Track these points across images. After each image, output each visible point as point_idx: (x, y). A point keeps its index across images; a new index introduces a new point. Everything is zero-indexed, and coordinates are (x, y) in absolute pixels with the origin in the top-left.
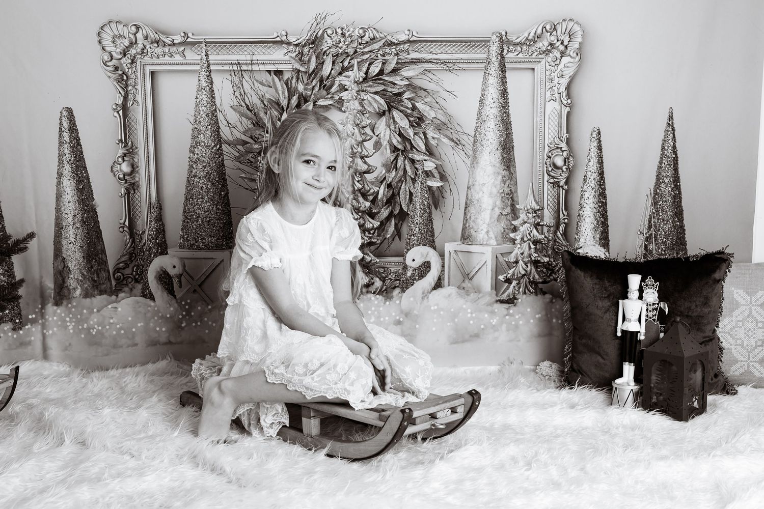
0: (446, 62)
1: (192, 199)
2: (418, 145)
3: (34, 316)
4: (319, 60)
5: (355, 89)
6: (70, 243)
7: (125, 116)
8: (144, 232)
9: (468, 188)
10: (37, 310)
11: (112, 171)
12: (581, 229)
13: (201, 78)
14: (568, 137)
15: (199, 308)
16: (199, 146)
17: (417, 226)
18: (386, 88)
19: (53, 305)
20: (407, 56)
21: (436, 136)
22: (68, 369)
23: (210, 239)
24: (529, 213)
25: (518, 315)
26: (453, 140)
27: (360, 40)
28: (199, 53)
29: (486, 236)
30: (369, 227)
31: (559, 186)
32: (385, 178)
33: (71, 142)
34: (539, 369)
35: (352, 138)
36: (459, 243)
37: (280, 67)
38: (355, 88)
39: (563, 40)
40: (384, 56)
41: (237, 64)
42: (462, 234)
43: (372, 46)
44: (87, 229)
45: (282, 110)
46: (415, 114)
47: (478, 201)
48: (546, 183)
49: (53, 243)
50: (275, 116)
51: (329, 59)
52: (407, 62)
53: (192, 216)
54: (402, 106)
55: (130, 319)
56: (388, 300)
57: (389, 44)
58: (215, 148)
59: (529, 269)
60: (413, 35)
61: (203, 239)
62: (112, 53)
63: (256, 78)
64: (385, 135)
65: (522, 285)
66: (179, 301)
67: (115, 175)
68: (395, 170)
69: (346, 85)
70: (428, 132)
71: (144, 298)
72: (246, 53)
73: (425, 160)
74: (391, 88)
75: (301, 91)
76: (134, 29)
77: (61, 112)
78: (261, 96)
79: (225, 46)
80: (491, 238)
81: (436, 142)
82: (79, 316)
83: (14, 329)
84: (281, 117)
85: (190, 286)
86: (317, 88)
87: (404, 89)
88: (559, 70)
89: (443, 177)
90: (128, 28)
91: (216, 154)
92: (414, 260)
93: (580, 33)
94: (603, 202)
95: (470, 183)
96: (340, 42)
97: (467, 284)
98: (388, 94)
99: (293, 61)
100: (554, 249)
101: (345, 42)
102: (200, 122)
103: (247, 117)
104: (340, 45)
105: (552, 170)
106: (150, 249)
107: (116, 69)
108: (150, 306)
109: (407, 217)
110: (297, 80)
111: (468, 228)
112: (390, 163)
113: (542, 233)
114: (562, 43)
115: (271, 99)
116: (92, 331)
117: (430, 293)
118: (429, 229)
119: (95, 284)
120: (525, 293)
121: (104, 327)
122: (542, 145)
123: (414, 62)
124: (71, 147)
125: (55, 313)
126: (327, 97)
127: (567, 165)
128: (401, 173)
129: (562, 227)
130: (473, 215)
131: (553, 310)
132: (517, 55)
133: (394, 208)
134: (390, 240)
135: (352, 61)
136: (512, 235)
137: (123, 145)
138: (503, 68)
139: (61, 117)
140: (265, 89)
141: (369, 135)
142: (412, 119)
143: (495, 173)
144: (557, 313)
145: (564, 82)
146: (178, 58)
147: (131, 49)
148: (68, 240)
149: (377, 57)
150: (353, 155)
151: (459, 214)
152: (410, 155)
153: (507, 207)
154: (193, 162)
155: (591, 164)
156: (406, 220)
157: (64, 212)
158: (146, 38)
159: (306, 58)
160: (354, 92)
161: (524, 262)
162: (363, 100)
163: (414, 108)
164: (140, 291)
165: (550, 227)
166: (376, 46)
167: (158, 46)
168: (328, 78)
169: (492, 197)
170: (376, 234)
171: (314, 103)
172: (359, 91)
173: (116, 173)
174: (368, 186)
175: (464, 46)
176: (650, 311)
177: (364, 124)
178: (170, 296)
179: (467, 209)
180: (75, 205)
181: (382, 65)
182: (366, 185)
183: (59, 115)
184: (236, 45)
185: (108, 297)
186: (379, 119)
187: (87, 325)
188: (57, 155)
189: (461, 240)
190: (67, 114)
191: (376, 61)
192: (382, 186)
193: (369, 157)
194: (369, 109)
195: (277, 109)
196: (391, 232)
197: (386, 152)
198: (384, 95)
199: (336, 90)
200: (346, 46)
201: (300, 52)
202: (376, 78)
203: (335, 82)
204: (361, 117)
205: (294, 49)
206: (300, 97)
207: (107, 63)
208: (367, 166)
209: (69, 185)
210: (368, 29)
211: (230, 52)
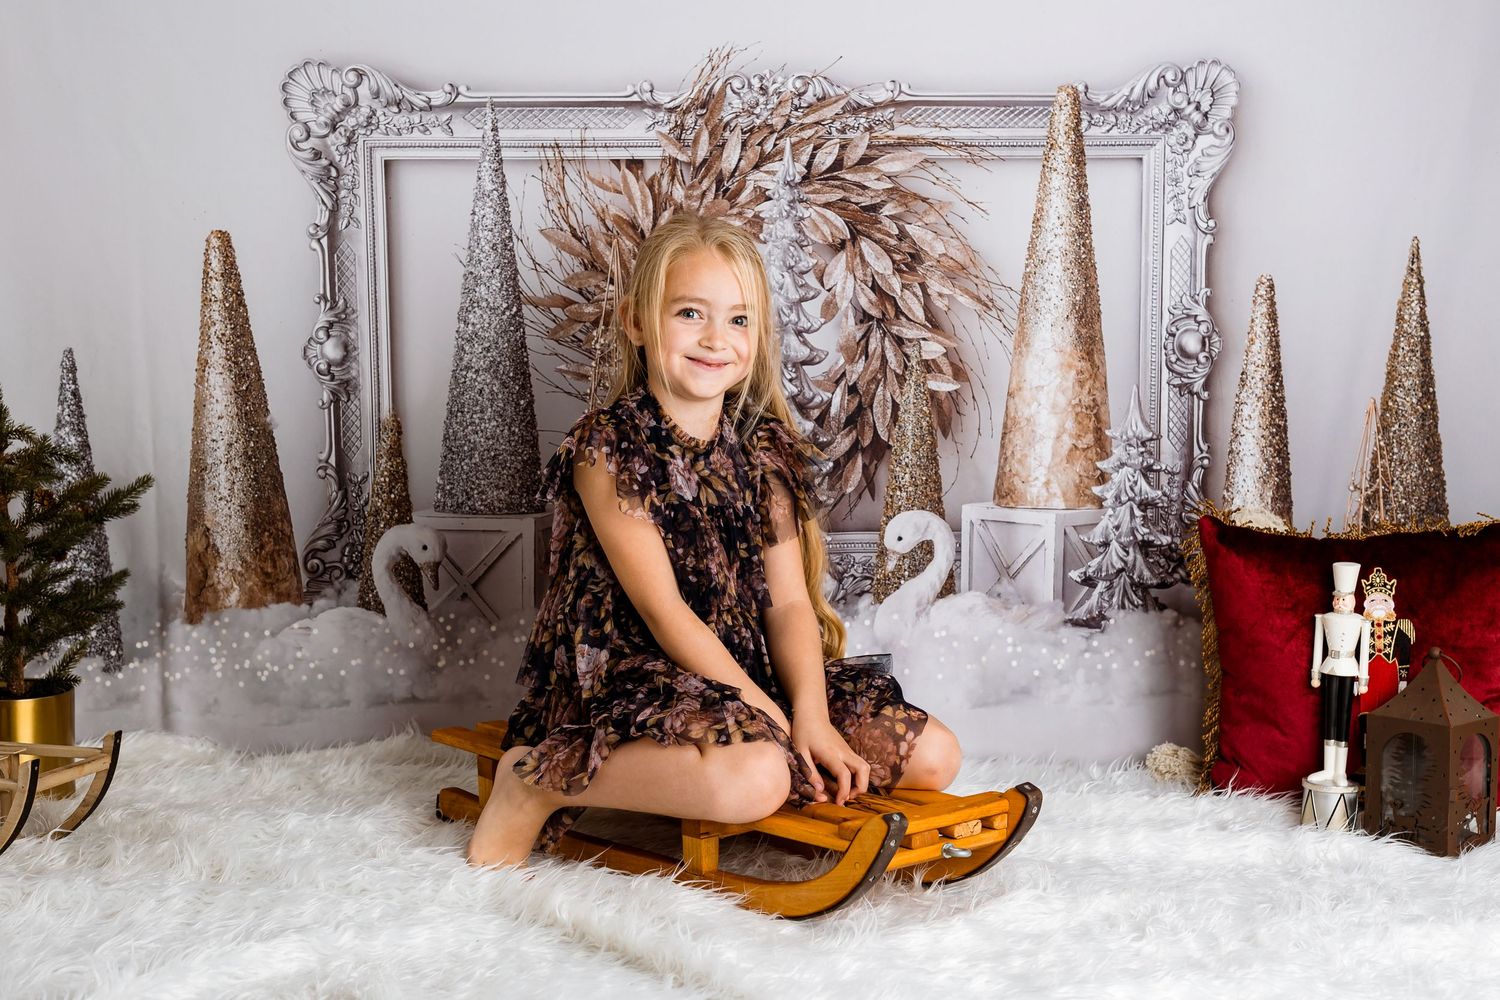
0: (966, 145)
1: (462, 412)
2: (910, 309)
3: (146, 644)
5: (785, 197)
6: (221, 499)
7: (333, 248)
8: (365, 478)
9: (1010, 394)
10: (152, 632)
11: (305, 356)
12: (1236, 480)
13: (483, 174)
14: (1209, 294)
15: (473, 630)
16: (476, 309)
17: (907, 470)
18: (847, 195)
19: (183, 623)
20: (890, 133)
21: (946, 291)
22: (212, 750)
23: (495, 493)
24: (1130, 445)
25: (1109, 650)
26: (979, 300)
27: (796, 101)
28: (479, 125)
29: (1044, 491)
31: (1191, 393)
32: (844, 374)
33: (226, 298)
34: (1152, 760)
36: (991, 504)
37: (638, 154)
38: (786, 195)
39: (1199, 103)
40: (843, 131)
41: (553, 147)
42: (996, 486)
43: (821, 112)
44: (255, 472)
46: (905, 246)
47: (1028, 420)
48: (1165, 386)
49: (186, 499)
50: (626, 251)
51: (735, 138)
52: (890, 145)
53: (462, 446)
54: (879, 230)
55: (335, 651)
56: (849, 618)
57: (854, 109)
58: (508, 313)
59: (1130, 558)
60: (901, 92)
61: (483, 492)
62: (308, 124)
63: (592, 175)
64: (844, 288)
65: (1117, 589)
66: (433, 616)
67: (310, 365)
68: (864, 358)
69: (767, 190)
70: (929, 282)
71: (364, 610)
72: (571, 125)
73: (924, 339)
74: (858, 195)
75: (679, 201)
76: (352, 77)
77: (207, 241)
78: (600, 211)
79: (531, 111)
80: (1055, 494)
81: (946, 302)
82: (235, 645)
83: (106, 670)
85: (456, 585)
86: (710, 196)
87: (883, 198)
88: (1191, 161)
89: (959, 374)
90: (341, 75)
91: (510, 324)
92: (900, 539)
93: (1234, 88)
94: (1279, 426)
95: (1014, 385)
96: (757, 105)
97: (1006, 587)
98: (851, 208)
99: (664, 142)
100: (1181, 519)
101: (767, 104)
102: (480, 261)
103: (571, 251)
104: (757, 111)
105: (1178, 359)
106: (377, 512)
107: (317, 155)
108: (376, 625)
109: (887, 452)
110: (672, 180)
111: (1008, 475)
112: (853, 344)
113: (1158, 487)
114: (1198, 108)
115: (620, 217)
116: (259, 674)
117: (933, 604)
118: (930, 477)
119: (268, 581)
120: (1123, 607)
121: (283, 667)
122: (1157, 311)
123: (903, 144)
124: (226, 308)
125: (187, 639)
126: (729, 212)
127: (1207, 350)
128: (876, 364)
129: (1197, 475)
130: (1018, 448)
131: (1180, 642)
132: (1108, 131)
133: (861, 433)
134: (854, 498)
135: (781, 143)
136: (1096, 490)
137: (328, 305)
138: (1079, 157)
139: (207, 250)
140: (607, 197)
141: (812, 289)
142: (897, 257)
143: (1062, 365)
144: (1188, 648)
145: (1202, 184)
146: (438, 135)
147: (347, 117)
148: (215, 493)
149: (830, 134)
150: (781, 328)
151: (991, 446)
152: (895, 329)
153: (1086, 433)
154: (465, 341)
155: (1255, 348)
156: (885, 458)
157: (210, 437)
158: (377, 95)
159: (689, 136)
160: (784, 202)
161: (1120, 543)
162: (802, 219)
163: (903, 236)
164: (357, 596)
165: (1173, 474)
166: (828, 113)
167: (400, 111)
168: (732, 175)
169: (1056, 413)
172: (793, 201)
173: (313, 360)
174: (810, 390)
175: (1002, 112)
176: (1379, 637)
177: (802, 266)
178: (415, 605)
179: (1007, 436)
180: (232, 423)
181: (839, 151)
182: (806, 388)
183: (204, 245)
184: (553, 110)
185: (293, 606)
186: (832, 258)
187: (251, 663)
188: (199, 325)
189: (994, 499)
190: (219, 243)
191: (828, 143)
192: (838, 389)
193: (812, 332)
194: (812, 237)
195: (631, 237)
196: (856, 483)
197: (847, 322)
198: (844, 209)
199: (748, 200)
200: (770, 112)
201: (679, 123)
202: (828, 175)
203: (747, 183)
204: (798, 252)
205: (666, 118)
207: (299, 144)
208: (808, 350)
209: (221, 384)
210: (813, 79)
211: (540, 124)
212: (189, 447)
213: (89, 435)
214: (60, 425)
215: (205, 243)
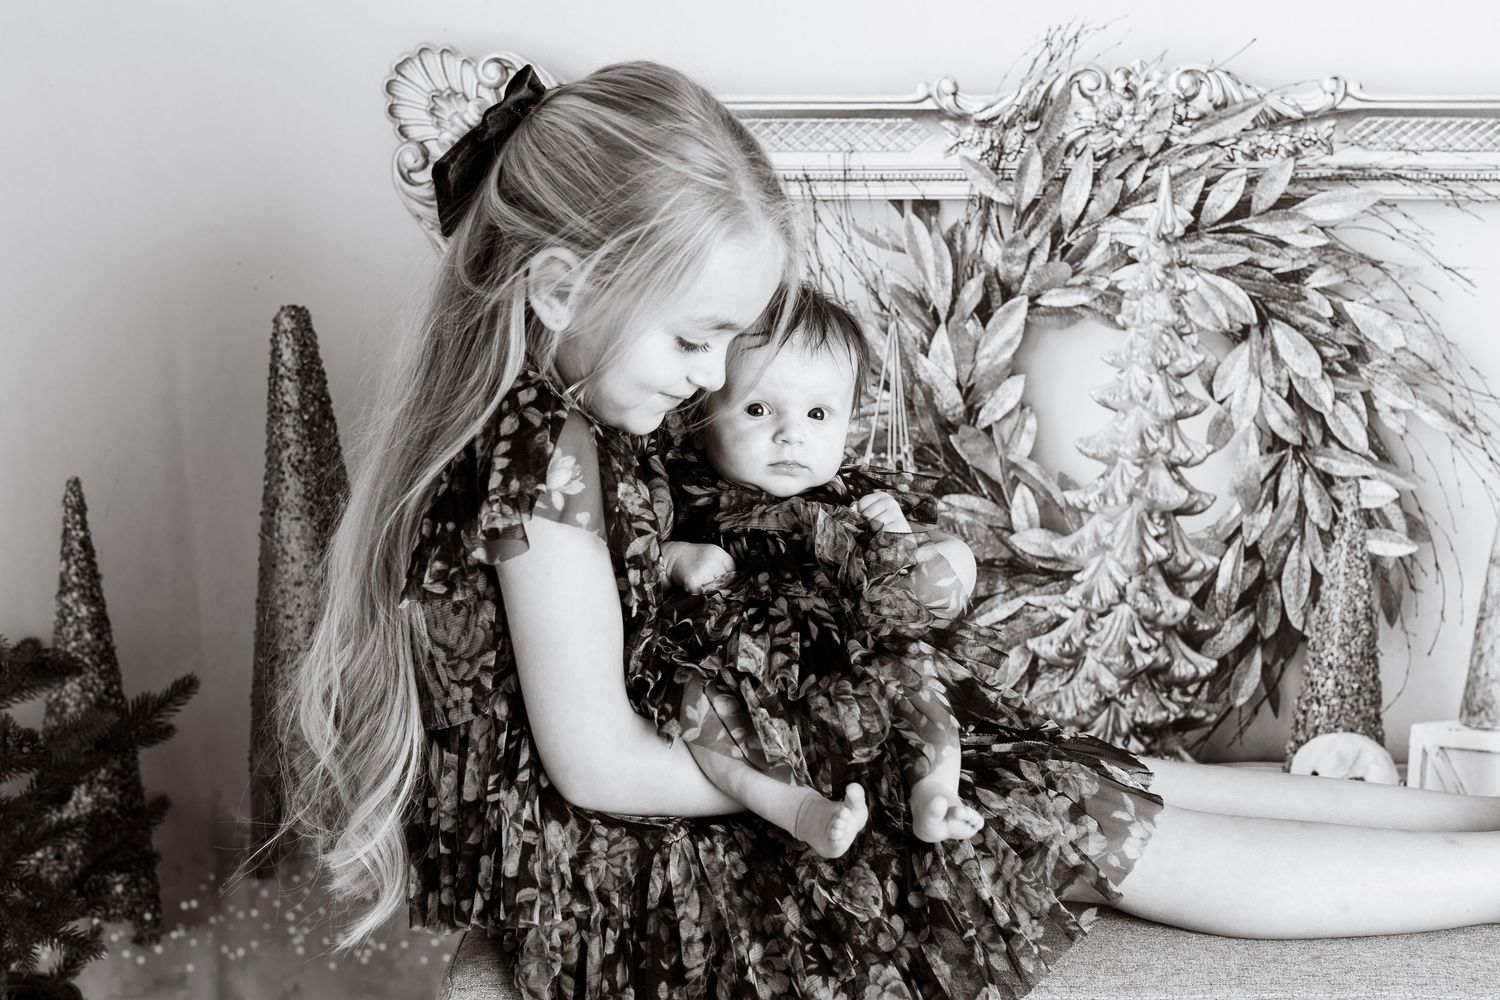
0: (1446, 179)
2: (1345, 432)
3: (194, 904)
5: (1157, 258)
10: (203, 888)
17: (1331, 673)
18: (1254, 255)
19: (248, 876)
20: (1327, 160)
21: (1402, 404)
26: (1453, 418)
27: (1181, 110)
30: (1183, 673)
32: (1239, 530)
33: (303, 408)
35: (1144, 407)
36: (1456, 724)
37: (931, 192)
38: (1160, 254)
40: (1253, 157)
41: (800, 181)
42: (1465, 698)
43: (1219, 126)
45: (934, 320)
46: (1343, 336)
49: (249, 701)
50: (910, 339)
51: (1083, 167)
52: (1324, 178)
54: (1303, 311)
57: (1272, 122)
62: (426, 144)
63: (859, 223)
64: (1244, 399)
68: (1270, 504)
69: (1131, 247)
70: (1377, 391)
72: (829, 146)
73: (1366, 477)
74: (1272, 255)
75: (993, 265)
76: (492, 72)
77: (275, 321)
78: (871, 279)
79: (767, 125)
81: (1402, 420)
82: (322, 911)
83: (138, 940)
84: (930, 341)
86: (1042, 256)
87: (1312, 260)
89: (1416, 529)
90: (475, 68)
92: (1314, 774)
96: (1119, 115)
98: (1259, 276)
99: (973, 173)
101: (1134, 114)
104: (1119, 125)
109: (1301, 646)
110: (984, 231)
111: (1483, 681)
112: (1256, 484)
115: (901, 289)
116: (358, 953)
118: (1365, 683)
121: (393, 944)
123: (1342, 177)
124: (305, 422)
125: (253, 900)
126: (1071, 281)
128: (1289, 513)
133: (1262, 618)
134: (1246, 714)
135: (1155, 174)
139: (275, 335)
140: (883, 256)
141: (1195, 399)
142: (1329, 352)
149: (1232, 160)
150: (1145, 458)
151: (1459, 637)
152: (1320, 463)
156: (1297, 656)
157: (283, 612)
159: (1011, 164)
160: (1156, 266)
162: (1183, 292)
163: (1339, 319)
166: (1229, 128)
168: (1077, 224)
170: (1204, 695)
171: (1033, 299)
172: (1170, 265)
174: (1187, 552)
177: (1181, 365)
179: (1485, 623)
181: (1246, 187)
182: (1180, 550)
183: (270, 328)
184: (800, 124)
186: (1228, 352)
188: (264, 446)
189: (1461, 716)
190: (293, 325)
191: (1230, 175)
192: (1229, 553)
193: (1193, 466)
194: (1199, 320)
195: (918, 319)
196: (1251, 691)
197: (1247, 451)
198: (1250, 277)
199: (1101, 263)
200: (1139, 127)
201: (996, 143)
202: (1227, 225)
203: (1100, 236)
204: (1175, 343)
205: (976, 135)
206: (991, 283)
207: (412, 175)
208: (1186, 493)
209: (297, 534)
210: (1209, 75)
211: (781, 145)
212: (253, 627)
213: (108, 603)
214: (64, 588)
215: (272, 325)
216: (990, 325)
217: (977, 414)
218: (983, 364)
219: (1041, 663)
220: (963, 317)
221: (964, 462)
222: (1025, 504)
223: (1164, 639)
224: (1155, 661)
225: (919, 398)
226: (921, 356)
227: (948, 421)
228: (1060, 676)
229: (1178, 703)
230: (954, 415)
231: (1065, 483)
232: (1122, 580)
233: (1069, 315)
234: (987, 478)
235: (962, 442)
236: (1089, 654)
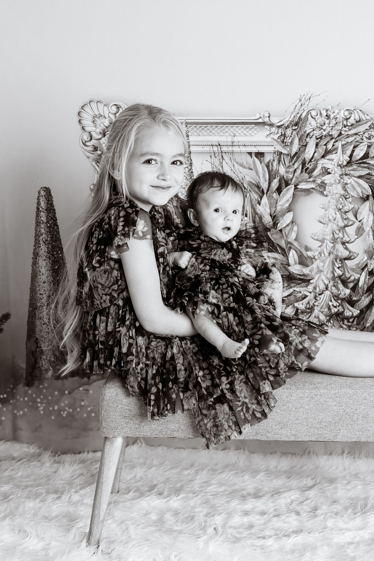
3: (5, 396)
4: (302, 142)
5: (338, 172)
6: (44, 324)
10: (8, 390)
18: (370, 171)
19: (24, 386)
22: (38, 451)
27: (345, 123)
30: (348, 315)
32: (366, 265)
33: (48, 222)
35: (334, 223)
37: (261, 149)
38: (339, 171)
40: (369, 138)
41: (217, 146)
43: (358, 128)
45: (262, 193)
49: (27, 323)
50: (254, 199)
51: (312, 142)
62: (91, 133)
63: (237, 160)
64: (368, 220)
72: (227, 134)
75: (282, 174)
76: (114, 109)
78: (241, 179)
79: (206, 127)
82: (50, 398)
84: (261, 200)
86: (299, 171)
90: (108, 107)
96: (324, 124)
98: (372, 178)
99: (275, 143)
101: (329, 124)
104: (324, 127)
107: (96, 149)
110: (279, 163)
112: (372, 249)
115: (251, 182)
116: (62, 413)
121: (75, 409)
124: (48, 227)
125: (26, 394)
126: (309, 180)
134: (370, 329)
135: (336, 144)
139: (39, 197)
140: (245, 171)
141: (351, 220)
148: (41, 321)
149: (362, 139)
150: (334, 241)
157: (39, 292)
159: (288, 140)
160: (337, 175)
162: (346, 184)
166: (361, 129)
168: (310, 161)
170: (355, 323)
171: (296, 186)
172: (342, 175)
174: (349, 273)
177: (346, 209)
180: (50, 285)
181: (367, 148)
182: (346, 272)
183: (37, 194)
184: (217, 126)
185: (80, 379)
186: (362, 204)
187: (58, 407)
188: (34, 235)
190: (45, 194)
191: (362, 144)
192: (363, 273)
193: (350, 243)
194: (352, 193)
195: (257, 192)
196: (371, 321)
197: (369, 238)
198: (369, 179)
199: (319, 174)
200: (331, 128)
201: (283, 133)
202: (361, 161)
203: (318, 165)
204: (344, 201)
205: (276, 131)
206: (282, 180)
207: (86, 143)
208: (348, 252)
209: (45, 265)
210: (354, 111)
211: (211, 134)
212: (28, 297)
215: (38, 193)
216: (281, 195)
217: (277, 225)
218: (279, 208)
219: (299, 311)
220: (272, 192)
221: (273, 241)
222: (294, 256)
223: (341, 302)
224: (338, 310)
225: (257, 219)
226: (258, 205)
227: (267, 228)
228: (306, 316)
229: (346, 325)
230: (269, 225)
231: (307, 249)
232: (327, 282)
233: (308, 192)
234: (280, 247)
235: (272, 234)
236: (316, 308)
